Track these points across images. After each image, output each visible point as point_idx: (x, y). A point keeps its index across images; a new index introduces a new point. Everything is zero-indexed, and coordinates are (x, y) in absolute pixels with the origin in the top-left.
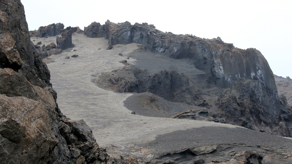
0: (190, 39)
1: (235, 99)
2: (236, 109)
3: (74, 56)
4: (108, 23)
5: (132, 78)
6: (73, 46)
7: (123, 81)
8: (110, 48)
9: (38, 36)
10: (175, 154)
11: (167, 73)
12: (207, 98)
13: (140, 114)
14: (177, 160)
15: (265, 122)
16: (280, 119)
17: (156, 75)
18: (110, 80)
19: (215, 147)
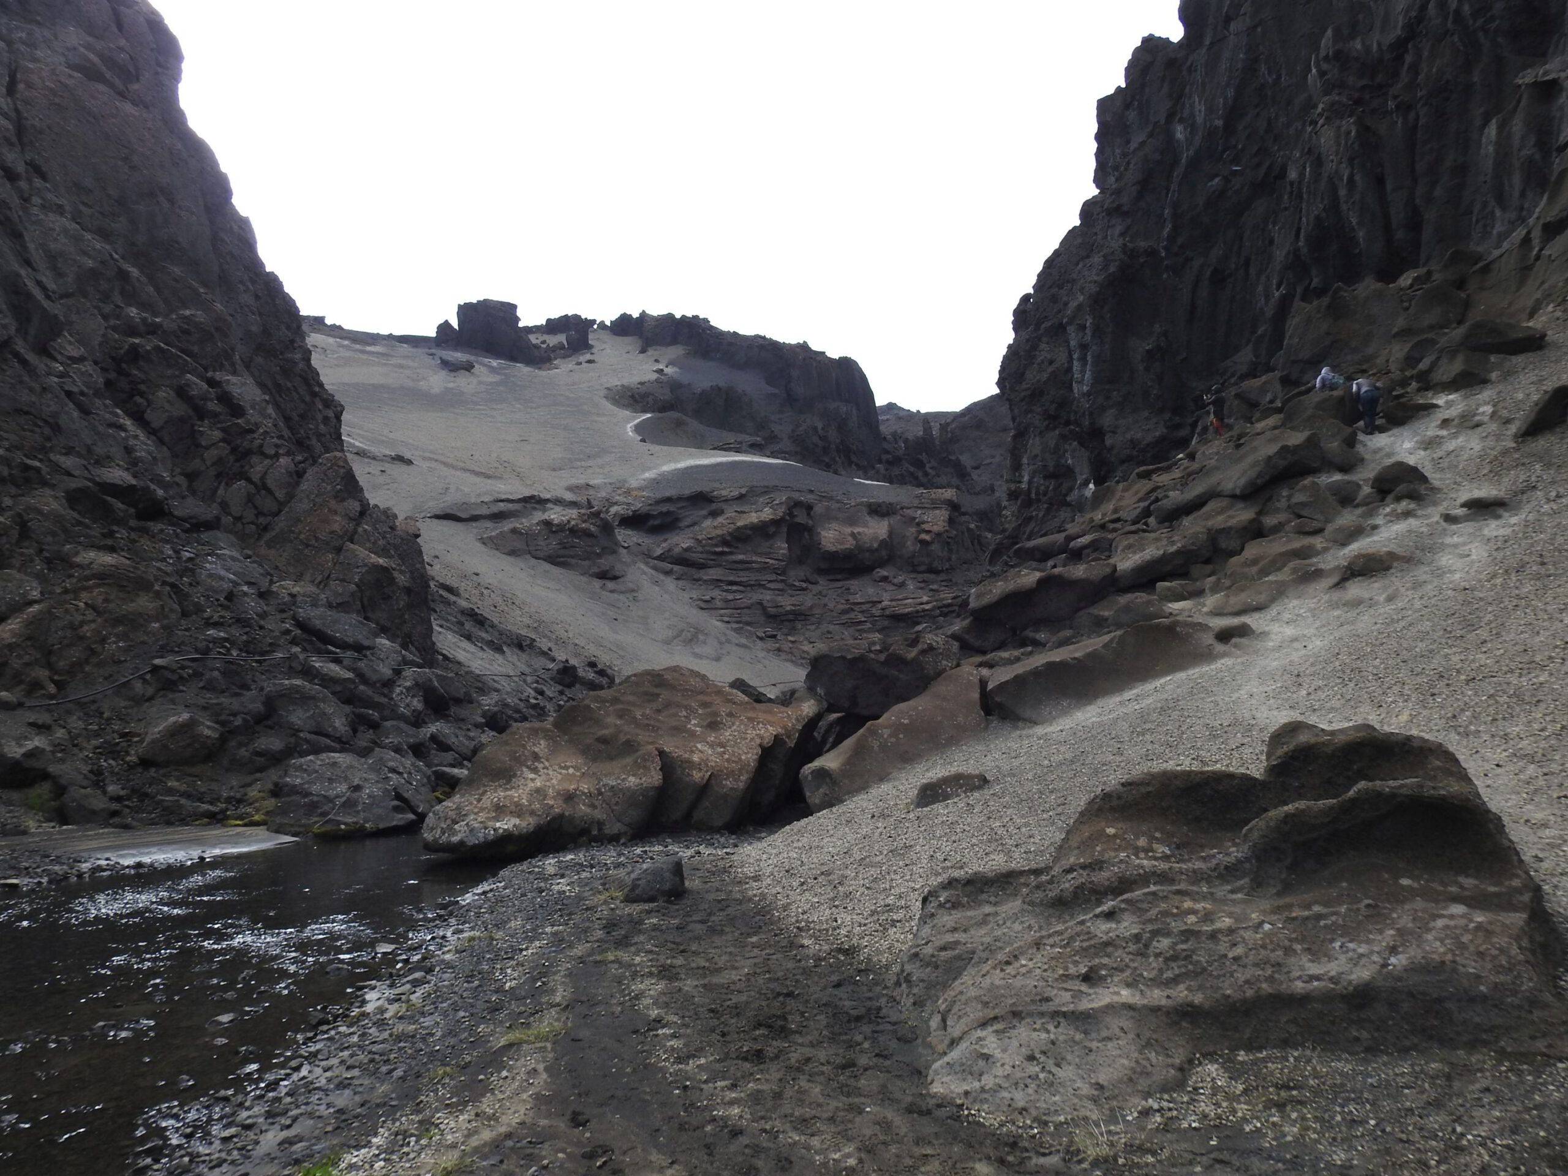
0: (761, 342)
1: (815, 429)
2: (816, 445)
3: (590, 362)
4: (643, 314)
5: (665, 395)
6: (591, 347)
7: (651, 397)
8: (643, 351)
9: (543, 333)
10: (680, 499)
11: (720, 389)
12: (776, 428)
13: (653, 443)
14: (683, 507)
15: (857, 465)
16: (880, 461)
17: (703, 392)
18: (633, 396)
19: (743, 491)
